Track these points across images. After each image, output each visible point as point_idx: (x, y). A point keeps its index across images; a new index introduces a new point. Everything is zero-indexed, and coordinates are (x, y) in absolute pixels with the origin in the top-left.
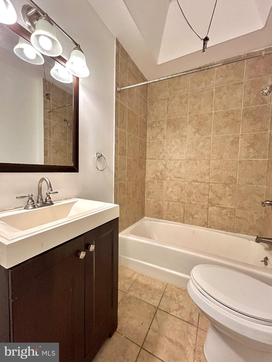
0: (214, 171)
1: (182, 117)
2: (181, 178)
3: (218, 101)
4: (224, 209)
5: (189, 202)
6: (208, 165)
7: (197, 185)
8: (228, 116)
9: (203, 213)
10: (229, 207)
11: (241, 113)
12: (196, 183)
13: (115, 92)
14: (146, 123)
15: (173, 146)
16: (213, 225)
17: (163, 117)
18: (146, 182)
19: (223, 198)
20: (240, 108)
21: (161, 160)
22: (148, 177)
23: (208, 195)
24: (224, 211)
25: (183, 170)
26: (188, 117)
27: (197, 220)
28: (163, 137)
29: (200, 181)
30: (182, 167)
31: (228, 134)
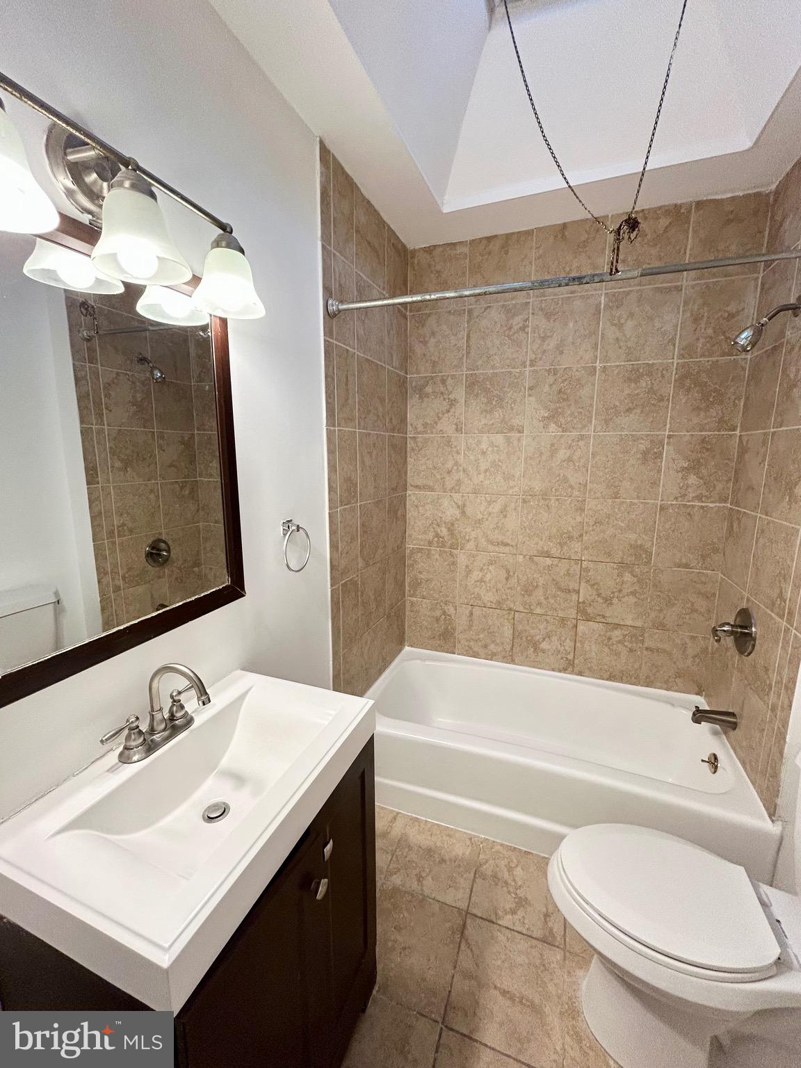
0: (593, 530)
1: (510, 373)
2: (507, 545)
3: (612, 333)
4: (616, 629)
5: (527, 609)
6: (578, 514)
7: (549, 566)
8: (636, 381)
9: (563, 639)
10: (629, 623)
11: (672, 374)
12: (546, 560)
13: (324, 318)
14: (404, 382)
15: (484, 453)
16: (589, 668)
17: (456, 366)
18: (408, 551)
19: (615, 601)
20: (671, 361)
21: (451, 492)
22: (413, 537)
23: (578, 592)
24: (617, 634)
25: (512, 523)
26: (527, 373)
27: (548, 655)
28: (454, 426)
29: (557, 555)
30: (508, 516)
31: (634, 430)
